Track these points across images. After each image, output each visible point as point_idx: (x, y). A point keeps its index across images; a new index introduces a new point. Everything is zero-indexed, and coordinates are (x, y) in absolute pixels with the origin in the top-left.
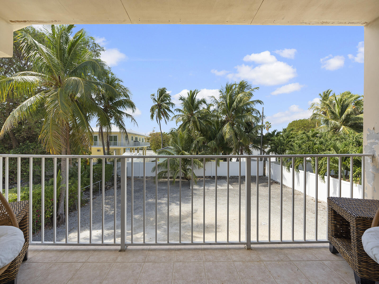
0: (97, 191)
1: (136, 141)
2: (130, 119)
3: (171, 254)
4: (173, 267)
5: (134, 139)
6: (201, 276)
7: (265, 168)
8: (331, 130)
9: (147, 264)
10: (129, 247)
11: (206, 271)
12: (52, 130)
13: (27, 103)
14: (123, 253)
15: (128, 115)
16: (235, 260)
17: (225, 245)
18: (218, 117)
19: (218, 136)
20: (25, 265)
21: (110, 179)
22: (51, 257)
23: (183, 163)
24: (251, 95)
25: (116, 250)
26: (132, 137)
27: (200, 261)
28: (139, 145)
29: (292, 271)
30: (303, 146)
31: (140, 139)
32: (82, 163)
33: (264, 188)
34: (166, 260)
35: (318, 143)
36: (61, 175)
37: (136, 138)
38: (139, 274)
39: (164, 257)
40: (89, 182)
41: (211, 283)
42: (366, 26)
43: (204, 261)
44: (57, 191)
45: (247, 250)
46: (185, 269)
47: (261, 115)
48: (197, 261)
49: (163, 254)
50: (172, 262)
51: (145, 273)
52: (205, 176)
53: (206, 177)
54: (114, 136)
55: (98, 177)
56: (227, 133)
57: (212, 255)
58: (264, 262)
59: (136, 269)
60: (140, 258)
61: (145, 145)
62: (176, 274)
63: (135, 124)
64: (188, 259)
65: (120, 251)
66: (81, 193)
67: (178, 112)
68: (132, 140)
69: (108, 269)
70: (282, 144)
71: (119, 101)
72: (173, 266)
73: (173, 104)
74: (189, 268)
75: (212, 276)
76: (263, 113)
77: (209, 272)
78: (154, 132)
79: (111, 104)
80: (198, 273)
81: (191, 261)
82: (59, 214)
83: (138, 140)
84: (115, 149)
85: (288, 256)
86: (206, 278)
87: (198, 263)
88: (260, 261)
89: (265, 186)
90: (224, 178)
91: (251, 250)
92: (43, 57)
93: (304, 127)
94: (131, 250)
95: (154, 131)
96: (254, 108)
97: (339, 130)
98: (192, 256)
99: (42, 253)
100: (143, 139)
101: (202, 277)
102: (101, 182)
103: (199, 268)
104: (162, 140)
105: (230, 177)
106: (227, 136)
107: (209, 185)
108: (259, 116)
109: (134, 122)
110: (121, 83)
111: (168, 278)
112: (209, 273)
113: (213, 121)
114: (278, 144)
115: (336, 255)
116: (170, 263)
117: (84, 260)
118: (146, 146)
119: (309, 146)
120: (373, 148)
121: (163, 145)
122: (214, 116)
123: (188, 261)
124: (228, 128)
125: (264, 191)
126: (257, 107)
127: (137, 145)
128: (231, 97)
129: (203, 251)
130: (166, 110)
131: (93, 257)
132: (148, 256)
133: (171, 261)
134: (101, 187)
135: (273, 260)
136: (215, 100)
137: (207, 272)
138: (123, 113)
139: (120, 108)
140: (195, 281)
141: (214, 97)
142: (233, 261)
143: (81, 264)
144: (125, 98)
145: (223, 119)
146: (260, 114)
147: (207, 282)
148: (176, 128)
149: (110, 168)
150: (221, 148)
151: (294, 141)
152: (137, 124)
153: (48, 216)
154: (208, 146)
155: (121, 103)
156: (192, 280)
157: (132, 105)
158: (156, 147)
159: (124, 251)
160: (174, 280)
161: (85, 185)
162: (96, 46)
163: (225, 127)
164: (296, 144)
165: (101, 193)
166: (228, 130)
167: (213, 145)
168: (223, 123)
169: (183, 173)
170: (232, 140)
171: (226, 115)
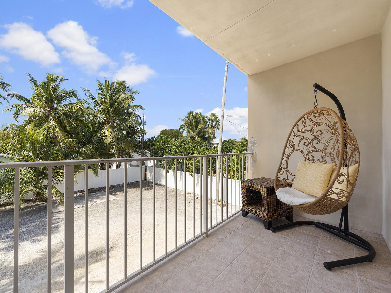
3: (150, 280)
7: (146, 172)
8: (191, 139)
11: (198, 271)
16: (207, 249)
18: (94, 116)
19: (95, 139)
23: (36, 178)
24: (132, 98)
27: (185, 266)
29: (240, 236)
30: (178, 151)
33: (148, 191)
34: (152, 289)
35: (187, 148)
41: (211, 276)
42: (249, 76)
43: (188, 264)
46: (180, 282)
47: (142, 121)
48: (182, 269)
50: (160, 286)
52: (75, 191)
56: (108, 136)
57: (189, 256)
58: (224, 239)
64: (172, 272)
70: (162, 150)
72: (166, 289)
75: (205, 271)
76: (144, 119)
80: (193, 277)
81: (177, 272)
85: (230, 229)
86: (203, 276)
88: (221, 240)
89: (148, 190)
90: (103, 189)
93: (172, 135)
96: (136, 113)
97: (195, 139)
98: (173, 268)
101: (200, 278)
103: (190, 272)
105: (110, 187)
106: (108, 140)
108: (140, 121)
112: (201, 271)
113: (86, 120)
114: (158, 149)
115: (246, 217)
119: (182, 151)
120: (252, 149)
122: (89, 114)
123: (175, 274)
124: (109, 131)
125: (148, 194)
126: (138, 112)
128: (112, 96)
129: (178, 258)
133: (158, 286)
135: (226, 236)
136: (91, 95)
141: (89, 91)
145: (102, 121)
146: (141, 119)
150: (98, 154)
151: (171, 147)
156: (196, 286)
163: (105, 129)
164: (173, 149)
166: (110, 133)
167: (89, 151)
168: (102, 125)
169: (35, 193)
170: (114, 145)
171: (106, 116)
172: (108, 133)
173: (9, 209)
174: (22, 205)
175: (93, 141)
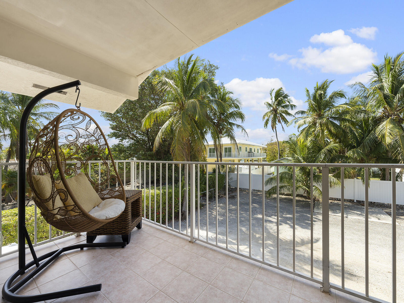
0: (212, 198)
1: (250, 152)
2: (240, 130)
3: (226, 259)
4: (222, 270)
5: (248, 150)
6: (242, 289)
9: (203, 258)
10: (197, 242)
12: (178, 144)
13: (165, 126)
14: (191, 244)
15: (238, 126)
16: (294, 293)
17: (292, 275)
20: (139, 231)
21: (222, 188)
22: (151, 231)
23: (305, 178)
25: (187, 240)
26: (246, 148)
27: (251, 276)
28: (253, 156)
31: (255, 150)
32: (201, 172)
34: (219, 262)
36: (184, 180)
37: (250, 148)
38: (193, 263)
39: (219, 259)
40: (205, 189)
43: (256, 278)
44: (181, 193)
45: (322, 292)
46: (231, 276)
48: (248, 275)
49: (220, 257)
51: (197, 263)
53: (345, 200)
54: (229, 148)
55: (212, 185)
59: (193, 258)
60: (201, 251)
61: (261, 156)
62: (221, 276)
63: (245, 134)
64: (240, 269)
65: (190, 242)
66: (200, 197)
67: (301, 114)
68: (246, 151)
69: (176, 250)
71: (230, 114)
73: (293, 107)
74: (236, 277)
75: (254, 294)
77: (253, 289)
78: (273, 142)
79: (223, 117)
80: (241, 285)
81: (242, 273)
82: (183, 211)
83: (253, 151)
84: (230, 160)
86: (247, 292)
87: (247, 277)
91: (330, 295)
92: (172, 90)
94: (198, 244)
95: (272, 140)
98: (245, 269)
99: (148, 227)
100: (258, 149)
102: (215, 190)
103: (246, 281)
104: (279, 149)
105: (397, 206)
107: (348, 211)
109: (244, 132)
110: (231, 95)
111: (212, 275)
116: (222, 265)
117: (165, 239)
118: (261, 158)
121: (280, 155)
123: (239, 271)
127: (251, 157)
129: (260, 270)
130: (284, 115)
131: (172, 239)
132: (207, 253)
134: (215, 195)
137: (251, 288)
138: (234, 124)
139: (230, 120)
140: (234, 289)
142: (291, 293)
143: (163, 241)
144: (235, 109)
147: (246, 296)
148: (296, 135)
149: (222, 178)
152: (247, 134)
153: (176, 211)
154: (347, 157)
155: (232, 115)
157: (241, 116)
158: (271, 159)
159: (192, 243)
160: (217, 279)
161: (203, 191)
162: (211, 67)
163: (381, 126)
165: (215, 200)
166: (388, 130)
167: (356, 155)
168: (378, 121)
169: (305, 191)
170: (399, 146)
171: (385, 108)
172: (385, 131)
173: (290, 198)
174: (297, 198)
175: (364, 143)
